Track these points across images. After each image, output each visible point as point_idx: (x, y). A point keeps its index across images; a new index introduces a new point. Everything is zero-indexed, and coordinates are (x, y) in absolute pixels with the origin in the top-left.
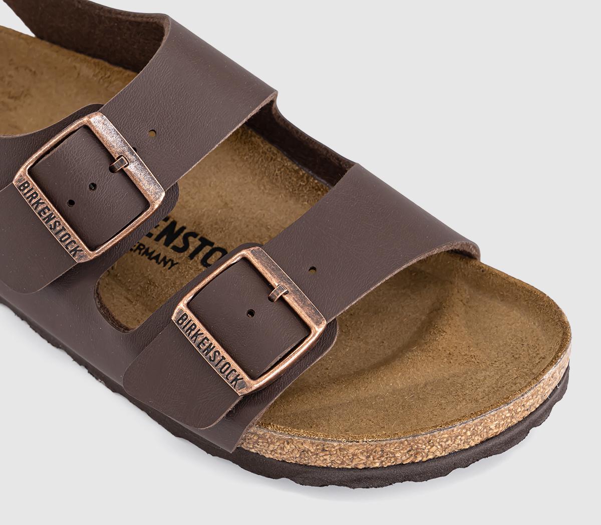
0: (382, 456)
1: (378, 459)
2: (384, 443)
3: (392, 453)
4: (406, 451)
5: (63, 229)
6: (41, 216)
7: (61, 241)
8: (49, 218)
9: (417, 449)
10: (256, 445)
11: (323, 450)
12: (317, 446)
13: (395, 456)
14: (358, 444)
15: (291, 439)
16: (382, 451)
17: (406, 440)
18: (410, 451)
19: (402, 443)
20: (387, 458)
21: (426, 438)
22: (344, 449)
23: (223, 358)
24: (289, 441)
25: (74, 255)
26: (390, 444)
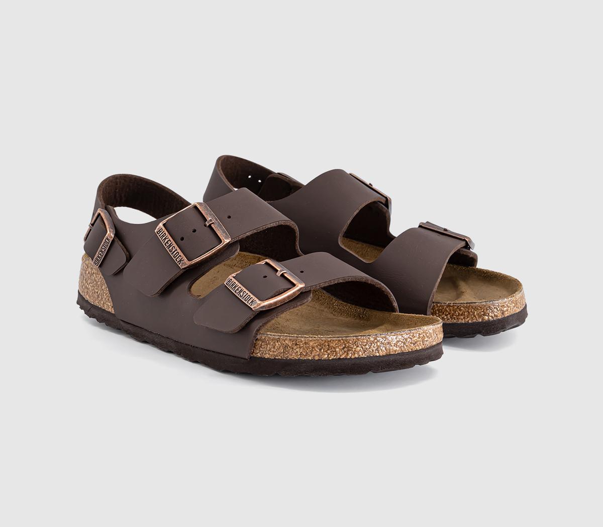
0: (328, 350)
1: (326, 351)
2: (330, 339)
3: (334, 348)
4: (342, 347)
5: (176, 250)
6: (166, 245)
7: (174, 257)
8: (170, 246)
9: (348, 347)
10: (261, 349)
11: (296, 344)
12: (293, 341)
13: (335, 351)
14: (315, 339)
15: (279, 338)
16: (328, 345)
17: (342, 339)
18: (344, 348)
19: (339, 341)
20: (331, 352)
21: (353, 340)
22: (307, 343)
23: (247, 294)
24: (278, 340)
25: (179, 264)
26: (333, 341)
